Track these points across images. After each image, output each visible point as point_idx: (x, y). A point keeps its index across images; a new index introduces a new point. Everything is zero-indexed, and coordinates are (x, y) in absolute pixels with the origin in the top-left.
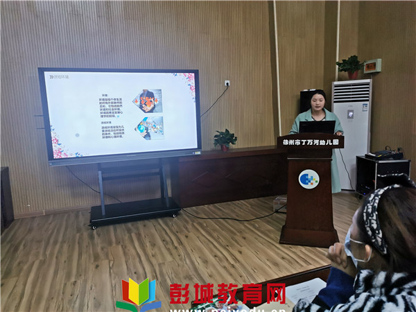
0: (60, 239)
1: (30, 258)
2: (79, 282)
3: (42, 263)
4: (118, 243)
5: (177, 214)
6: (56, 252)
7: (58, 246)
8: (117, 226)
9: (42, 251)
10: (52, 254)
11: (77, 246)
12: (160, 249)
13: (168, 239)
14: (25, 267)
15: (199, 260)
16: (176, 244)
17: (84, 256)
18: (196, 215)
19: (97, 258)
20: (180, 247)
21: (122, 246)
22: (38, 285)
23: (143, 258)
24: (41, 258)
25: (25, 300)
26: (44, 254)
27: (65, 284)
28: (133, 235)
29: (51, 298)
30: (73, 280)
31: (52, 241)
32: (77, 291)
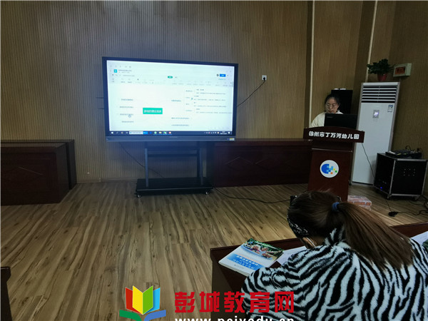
0: (112, 203)
1: (88, 213)
2: (125, 236)
3: (97, 219)
4: (157, 210)
5: (210, 192)
6: (108, 211)
7: (109, 208)
8: (158, 197)
9: (97, 210)
10: (104, 213)
11: (124, 209)
12: (192, 219)
13: (200, 211)
14: (84, 221)
15: (224, 231)
16: (206, 216)
17: (130, 217)
18: (225, 194)
19: (140, 219)
20: (209, 219)
21: (161, 213)
22: (94, 234)
23: (177, 224)
24: (96, 215)
25: (83, 244)
26: (99, 212)
27: (114, 237)
28: (171, 205)
29: (102, 245)
30: (120, 234)
31: (105, 203)
32: (123, 242)
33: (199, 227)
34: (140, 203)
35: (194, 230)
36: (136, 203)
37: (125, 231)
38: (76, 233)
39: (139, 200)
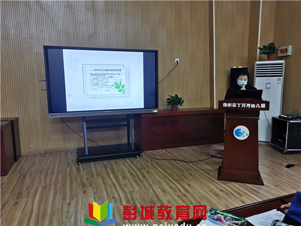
0: (56, 171)
1: (35, 184)
2: (72, 203)
3: (44, 188)
4: (98, 175)
10: (51, 181)
11: (68, 176)
12: (129, 181)
13: (134, 173)
14: (32, 191)
15: (159, 190)
16: (141, 178)
17: (74, 184)
20: (144, 180)
21: (101, 178)
23: (118, 187)
24: (43, 184)
25: (34, 215)
27: (62, 204)
28: (109, 170)
30: (68, 201)
32: (72, 209)
33: (137, 188)
34: (82, 169)
35: (133, 191)
36: (78, 170)
37: (72, 198)
38: (26, 204)
39: (80, 167)
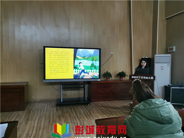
0: (46, 110)
1: (35, 115)
4: (67, 112)
6: (44, 114)
7: (45, 112)
9: (39, 113)
10: (43, 114)
11: (52, 112)
13: (86, 112)
14: (34, 118)
16: (89, 114)
17: (55, 116)
21: (68, 114)
23: (76, 118)
25: (35, 128)
27: (49, 125)
28: (73, 110)
29: (44, 128)
30: (51, 123)
31: (42, 110)
33: (86, 119)
35: (84, 121)
38: (31, 124)
39: (58, 108)
